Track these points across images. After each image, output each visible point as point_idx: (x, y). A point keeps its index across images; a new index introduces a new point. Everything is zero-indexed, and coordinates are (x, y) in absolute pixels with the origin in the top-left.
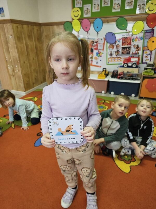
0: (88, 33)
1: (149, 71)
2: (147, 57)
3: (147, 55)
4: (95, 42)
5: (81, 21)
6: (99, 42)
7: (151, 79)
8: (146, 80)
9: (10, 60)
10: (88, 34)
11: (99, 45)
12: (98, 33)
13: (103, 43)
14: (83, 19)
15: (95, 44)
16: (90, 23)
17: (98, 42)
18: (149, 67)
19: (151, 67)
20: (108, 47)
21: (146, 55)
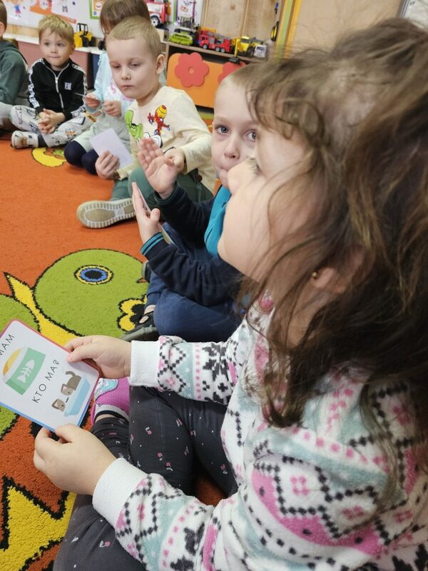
1: (181, 34)
2: (185, 8)
3: (186, 4)
7: (185, 55)
8: (176, 56)
18: (184, 26)
19: (187, 27)
21: (184, 5)
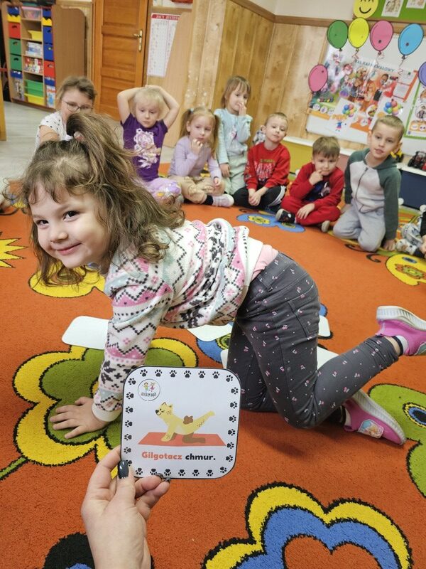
0: (380, 54)
4: (392, 78)
5: (372, 23)
6: (400, 80)
9: (197, 79)
10: (381, 56)
11: (398, 86)
12: (404, 58)
13: (409, 82)
14: (378, 21)
15: (391, 81)
16: (393, 33)
17: (397, 78)
20: (419, 95)
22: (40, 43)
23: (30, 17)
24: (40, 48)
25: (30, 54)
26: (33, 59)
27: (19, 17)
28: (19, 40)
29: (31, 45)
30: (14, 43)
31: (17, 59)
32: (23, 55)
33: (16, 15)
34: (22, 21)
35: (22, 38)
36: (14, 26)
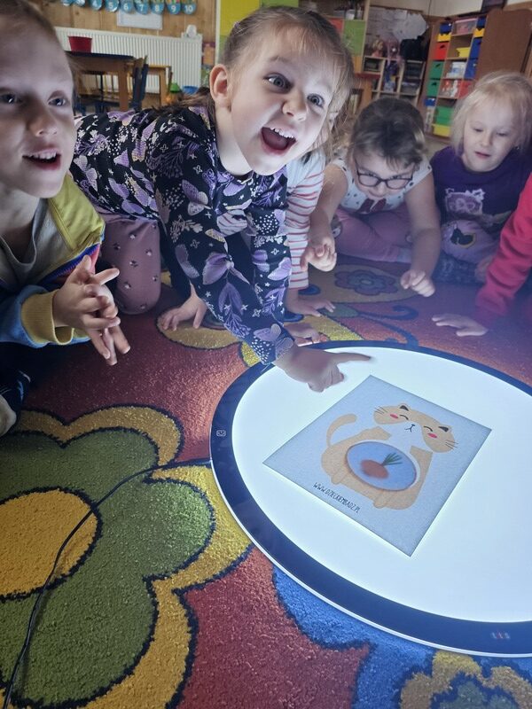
22: (464, 60)
23: (462, 32)
24: (463, 66)
25: (450, 75)
26: (452, 80)
27: (450, 34)
28: (443, 61)
29: (456, 65)
30: (438, 66)
31: (435, 84)
32: (442, 78)
33: (447, 33)
34: (452, 38)
35: (447, 58)
36: (443, 45)
